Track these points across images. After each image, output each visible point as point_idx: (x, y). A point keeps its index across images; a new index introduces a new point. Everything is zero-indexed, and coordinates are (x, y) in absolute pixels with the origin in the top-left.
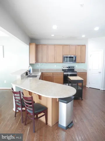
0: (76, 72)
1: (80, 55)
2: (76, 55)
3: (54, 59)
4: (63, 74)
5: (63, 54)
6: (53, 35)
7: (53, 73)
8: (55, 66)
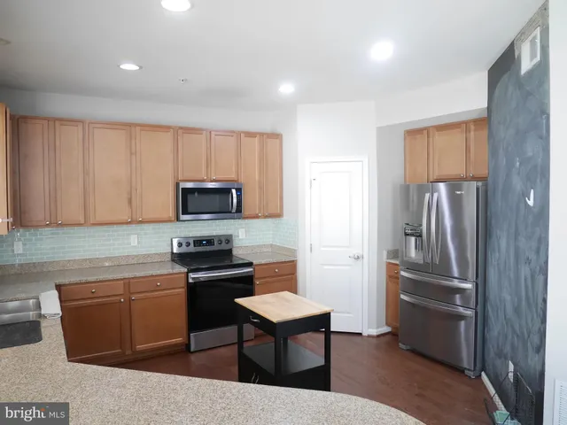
0: (250, 264)
1: (257, 178)
2: (242, 180)
3: (130, 201)
4: (183, 284)
5: (176, 176)
6: (129, 67)
7: (127, 282)
8: (134, 240)
